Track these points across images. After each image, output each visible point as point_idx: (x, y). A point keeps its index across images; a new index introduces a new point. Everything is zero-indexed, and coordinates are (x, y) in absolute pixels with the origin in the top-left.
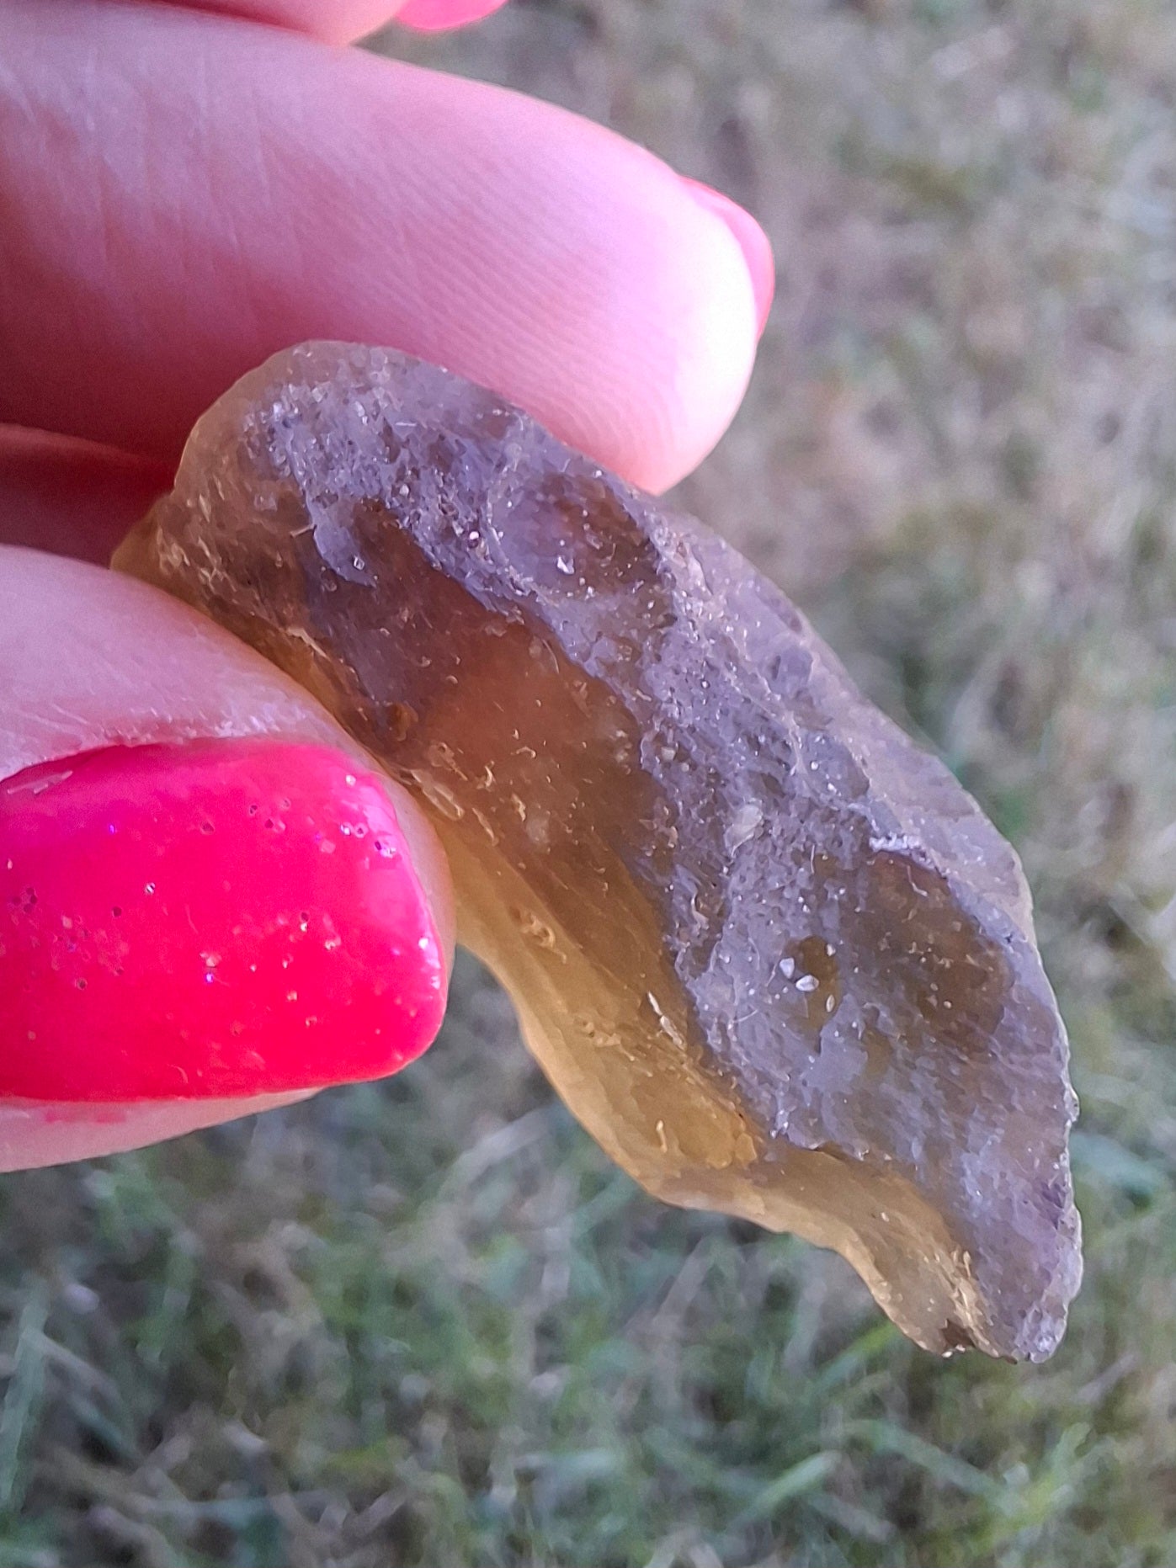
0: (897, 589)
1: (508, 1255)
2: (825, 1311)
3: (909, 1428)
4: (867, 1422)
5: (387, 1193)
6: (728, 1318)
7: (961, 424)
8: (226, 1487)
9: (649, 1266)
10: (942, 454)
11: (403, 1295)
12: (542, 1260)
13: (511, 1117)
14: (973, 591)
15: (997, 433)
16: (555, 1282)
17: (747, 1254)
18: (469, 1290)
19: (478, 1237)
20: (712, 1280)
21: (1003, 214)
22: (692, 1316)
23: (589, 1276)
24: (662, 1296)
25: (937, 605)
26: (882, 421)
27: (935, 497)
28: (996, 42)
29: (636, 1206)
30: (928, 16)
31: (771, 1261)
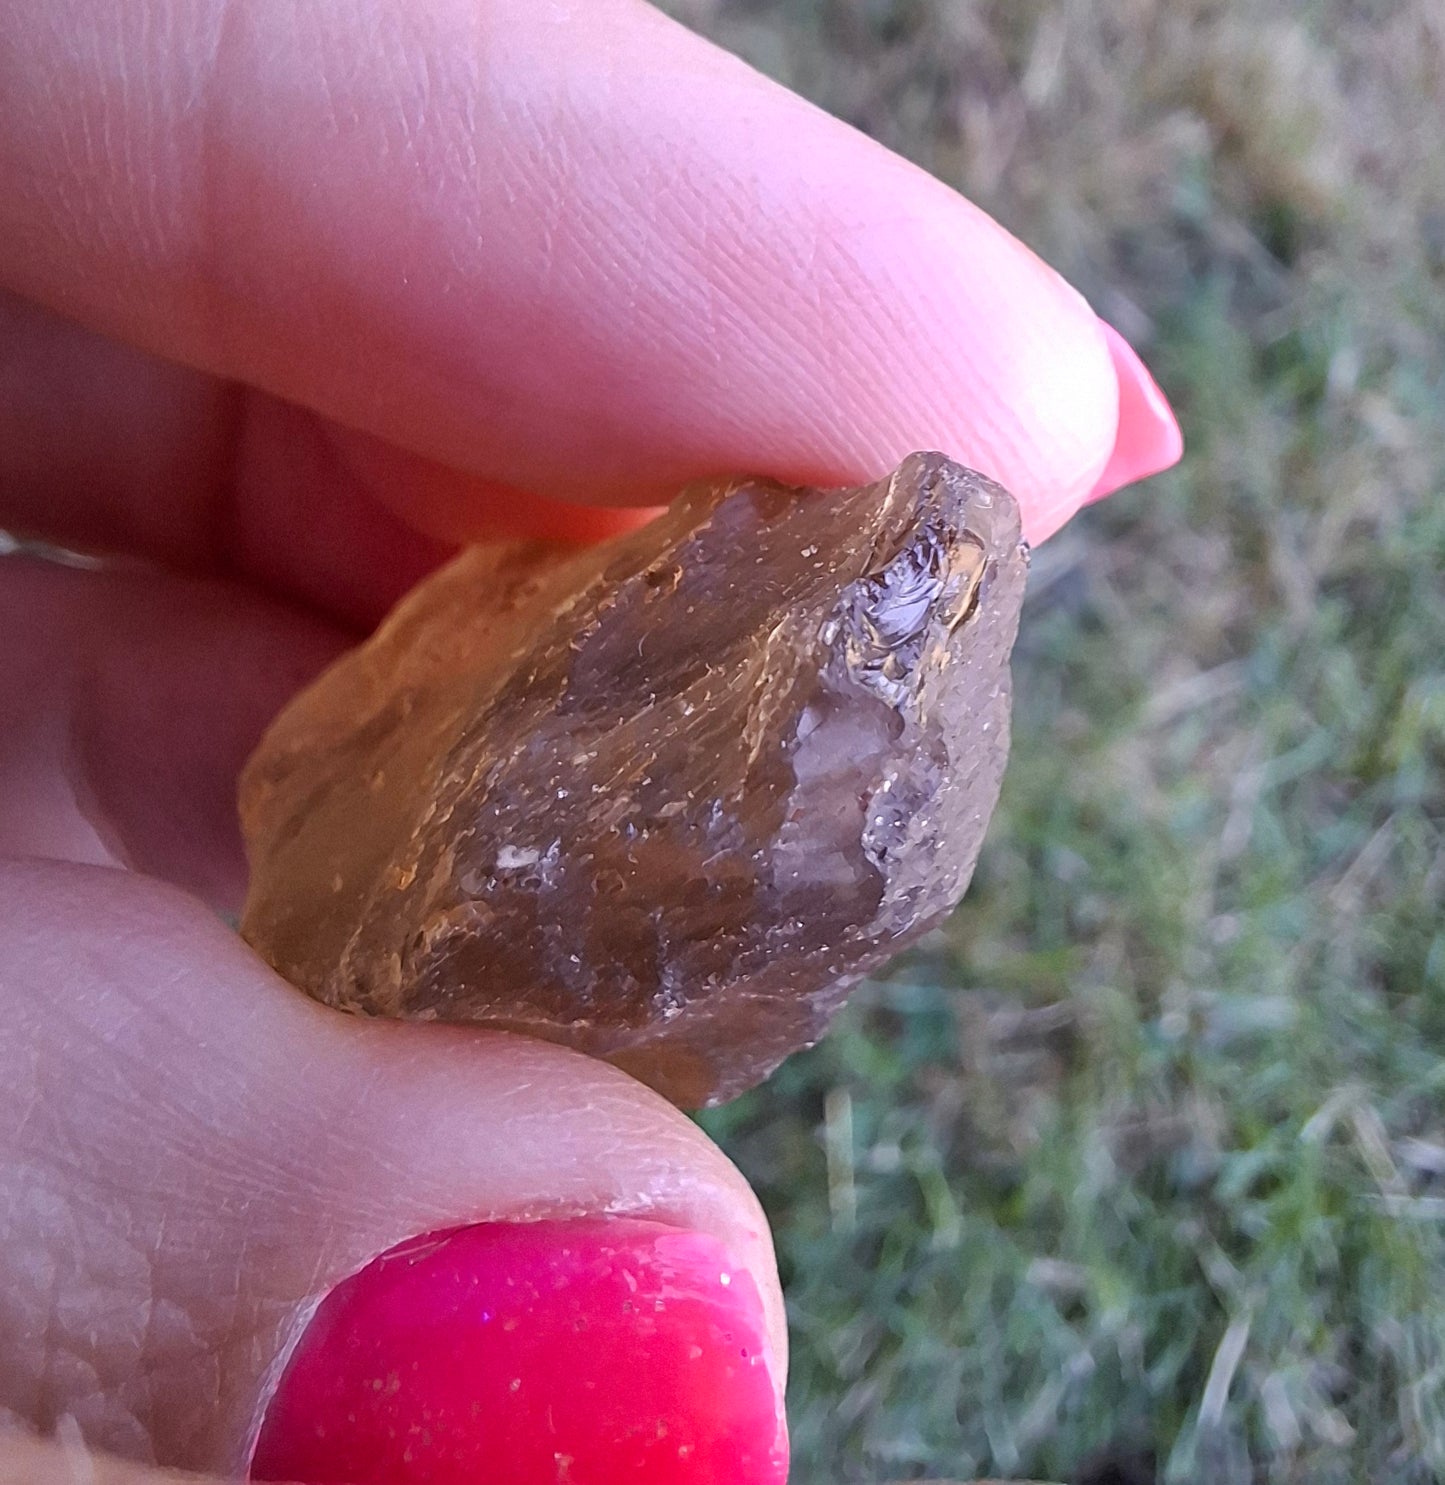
1: (1192, 797)
5: (1075, 720)
8: (904, 972)
9: (1333, 834)
12: (1226, 809)
13: (1206, 665)
16: (1235, 834)
20: (1398, 855)
22: (1372, 891)
23: (1272, 831)
24: (1346, 865)
29: (1325, 772)
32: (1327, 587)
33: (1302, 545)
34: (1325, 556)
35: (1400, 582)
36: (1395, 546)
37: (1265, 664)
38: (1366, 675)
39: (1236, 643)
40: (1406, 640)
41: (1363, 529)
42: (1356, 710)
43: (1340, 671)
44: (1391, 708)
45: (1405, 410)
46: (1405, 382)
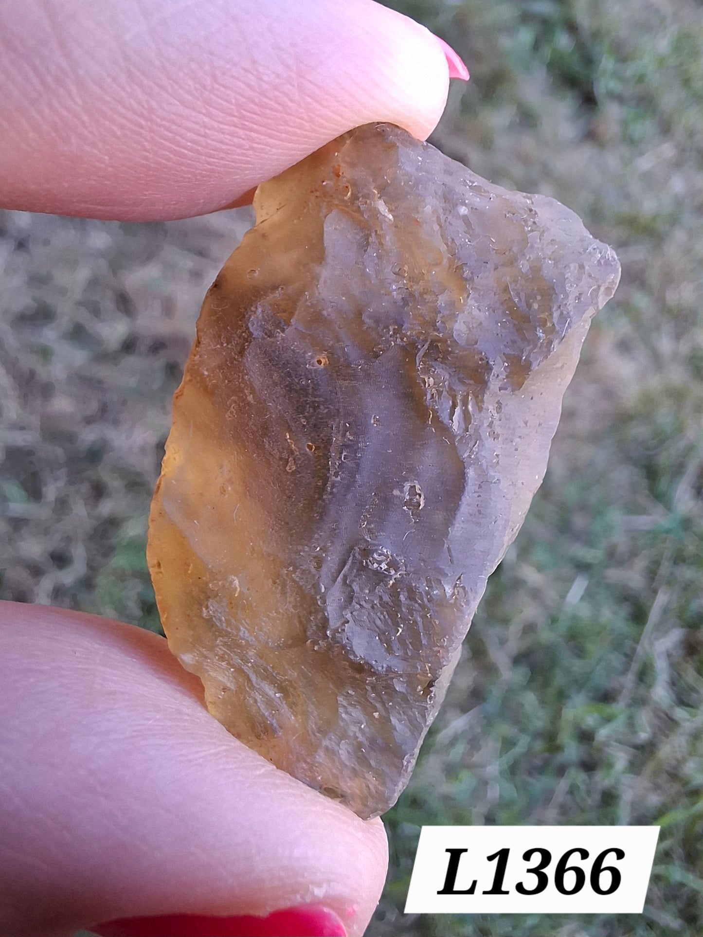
0: (638, 431)
1: (466, 781)
2: (634, 806)
3: (688, 870)
4: (663, 867)
6: (583, 811)
7: (665, 345)
9: (540, 784)
10: (657, 361)
11: (415, 803)
12: (486, 783)
13: (464, 710)
14: (680, 429)
15: (684, 348)
16: (493, 793)
17: (590, 777)
18: (448, 800)
19: (451, 771)
20: (572, 791)
21: (680, 236)
22: (564, 810)
23: (509, 790)
24: (548, 801)
25: (661, 439)
26: (624, 347)
27: (655, 383)
28: (668, 150)
29: (529, 754)
30: (630, 141)
31: (603, 780)
32: (517, 660)
33: (502, 642)
34: (514, 645)
35: (550, 651)
36: (546, 636)
37: (492, 704)
38: (542, 702)
39: (477, 695)
40: (559, 679)
41: (529, 629)
42: (539, 719)
43: (530, 700)
44: (556, 717)
45: (540, 568)
46: (540, 555)
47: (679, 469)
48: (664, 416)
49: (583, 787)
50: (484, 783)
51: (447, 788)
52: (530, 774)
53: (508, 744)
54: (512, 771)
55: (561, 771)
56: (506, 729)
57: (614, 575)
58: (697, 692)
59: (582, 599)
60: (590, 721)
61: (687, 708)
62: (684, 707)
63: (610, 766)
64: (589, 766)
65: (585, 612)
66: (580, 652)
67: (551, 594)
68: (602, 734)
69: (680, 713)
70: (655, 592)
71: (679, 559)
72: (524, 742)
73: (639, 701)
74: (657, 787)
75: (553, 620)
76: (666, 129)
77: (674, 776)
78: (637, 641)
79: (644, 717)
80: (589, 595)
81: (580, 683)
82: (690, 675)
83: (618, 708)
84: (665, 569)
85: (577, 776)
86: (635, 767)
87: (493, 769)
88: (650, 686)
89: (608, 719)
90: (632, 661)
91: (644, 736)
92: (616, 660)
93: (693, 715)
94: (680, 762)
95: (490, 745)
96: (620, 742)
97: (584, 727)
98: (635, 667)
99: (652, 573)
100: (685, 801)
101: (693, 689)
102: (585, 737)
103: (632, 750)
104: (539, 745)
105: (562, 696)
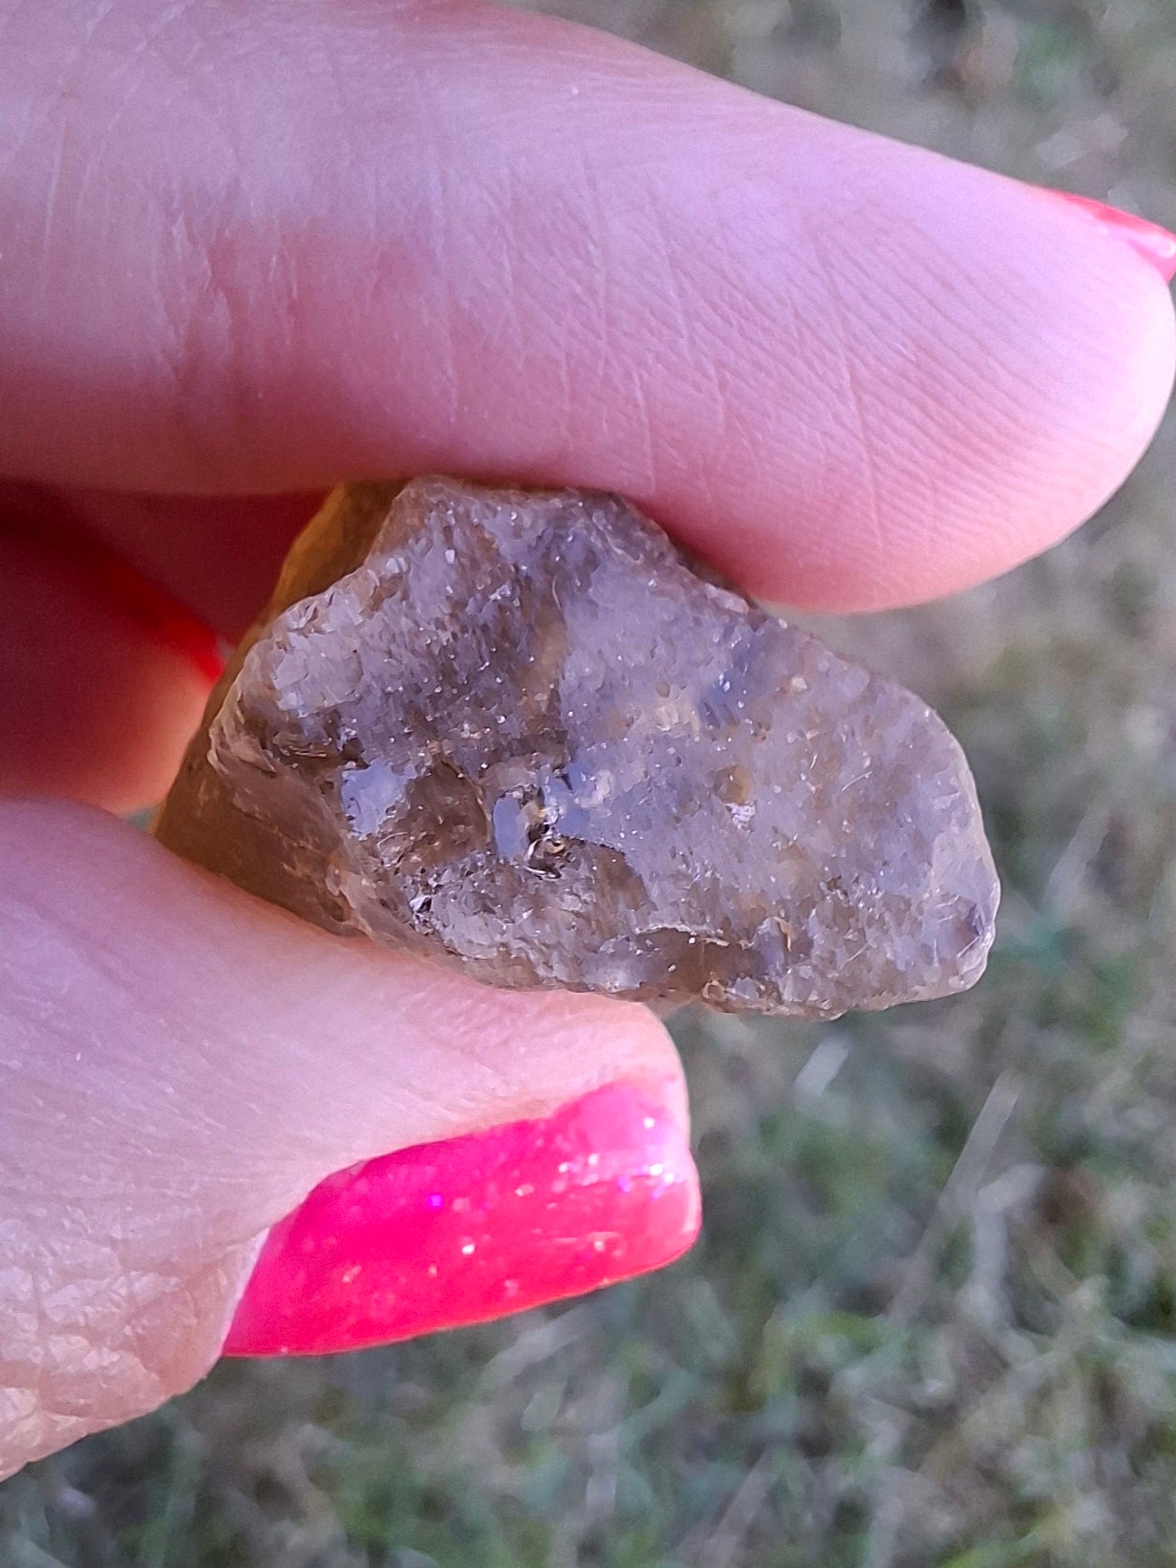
1: (548, 1464)
2: (901, 1535)
5: (415, 1392)
6: (792, 1541)
9: (706, 1480)
11: (433, 1505)
12: (587, 1471)
15: (1105, 562)
16: (600, 1494)
17: (815, 1471)
18: (507, 1505)
19: (516, 1441)
20: (775, 1496)
22: (752, 1537)
23: (639, 1488)
24: (719, 1515)
25: (1036, 753)
27: (1035, 630)
29: (692, 1411)
30: (1030, 100)
31: (842, 1478)
38: (729, 1302)
40: (769, 1256)
43: (701, 1301)
44: (753, 1341)
47: (1064, 823)
48: (1046, 708)
49: (796, 1489)
50: (583, 1469)
51: (504, 1476)
52: (689, 1458)
53: (646, 1390)
54: (651, 1448)
55: (754, 1454)
56: (646, 1356)
57: (908, 1039)
58: (1056, 1302)
59: (833, 1086)
60: (827, 1347)
61: (1033, 1335)
62: (1028, 1333)
63: (860, 1448)
64: (816, 1446)
65: (838, 1114)
66: (820, 1200)
67: (769, 1070)
68: (853, 1379)
69: (1017, 1345)
70: (990, 1083)
71: (1050, 1015)
72: (679, 1389)
73: (934, 1316)
74: (951, 1496)
75: (768, 1128)
76: (1107, 82)
77: (990, 1473)
78: (941, 1185)
79: (942, 1352)
80: (849, 1079)
81: (813, 1268)
82: (1045, 1266)
83: (891, 1327)
84: (1018, 1033)
85: (788, 1467)
86: (910, 1455)
87: (609, 1442)
88: (957, 1284)
89: (864, 1349)
90: (925, 1226)
91: (936, 1387)
92: (894, 1224)
93: (1042, 1350)
94: (1007, 1445)
95: (608, 1391)
96: (884, 1398)
97: (812, 1363)
98: (932, 1239)
99: (988, 1042)
100: (1006, 1526)
101: (1047, 1296)
102: (814, 1384)
103: (905, 1419)
104: (714, 1397)
105: (774, 1294)
